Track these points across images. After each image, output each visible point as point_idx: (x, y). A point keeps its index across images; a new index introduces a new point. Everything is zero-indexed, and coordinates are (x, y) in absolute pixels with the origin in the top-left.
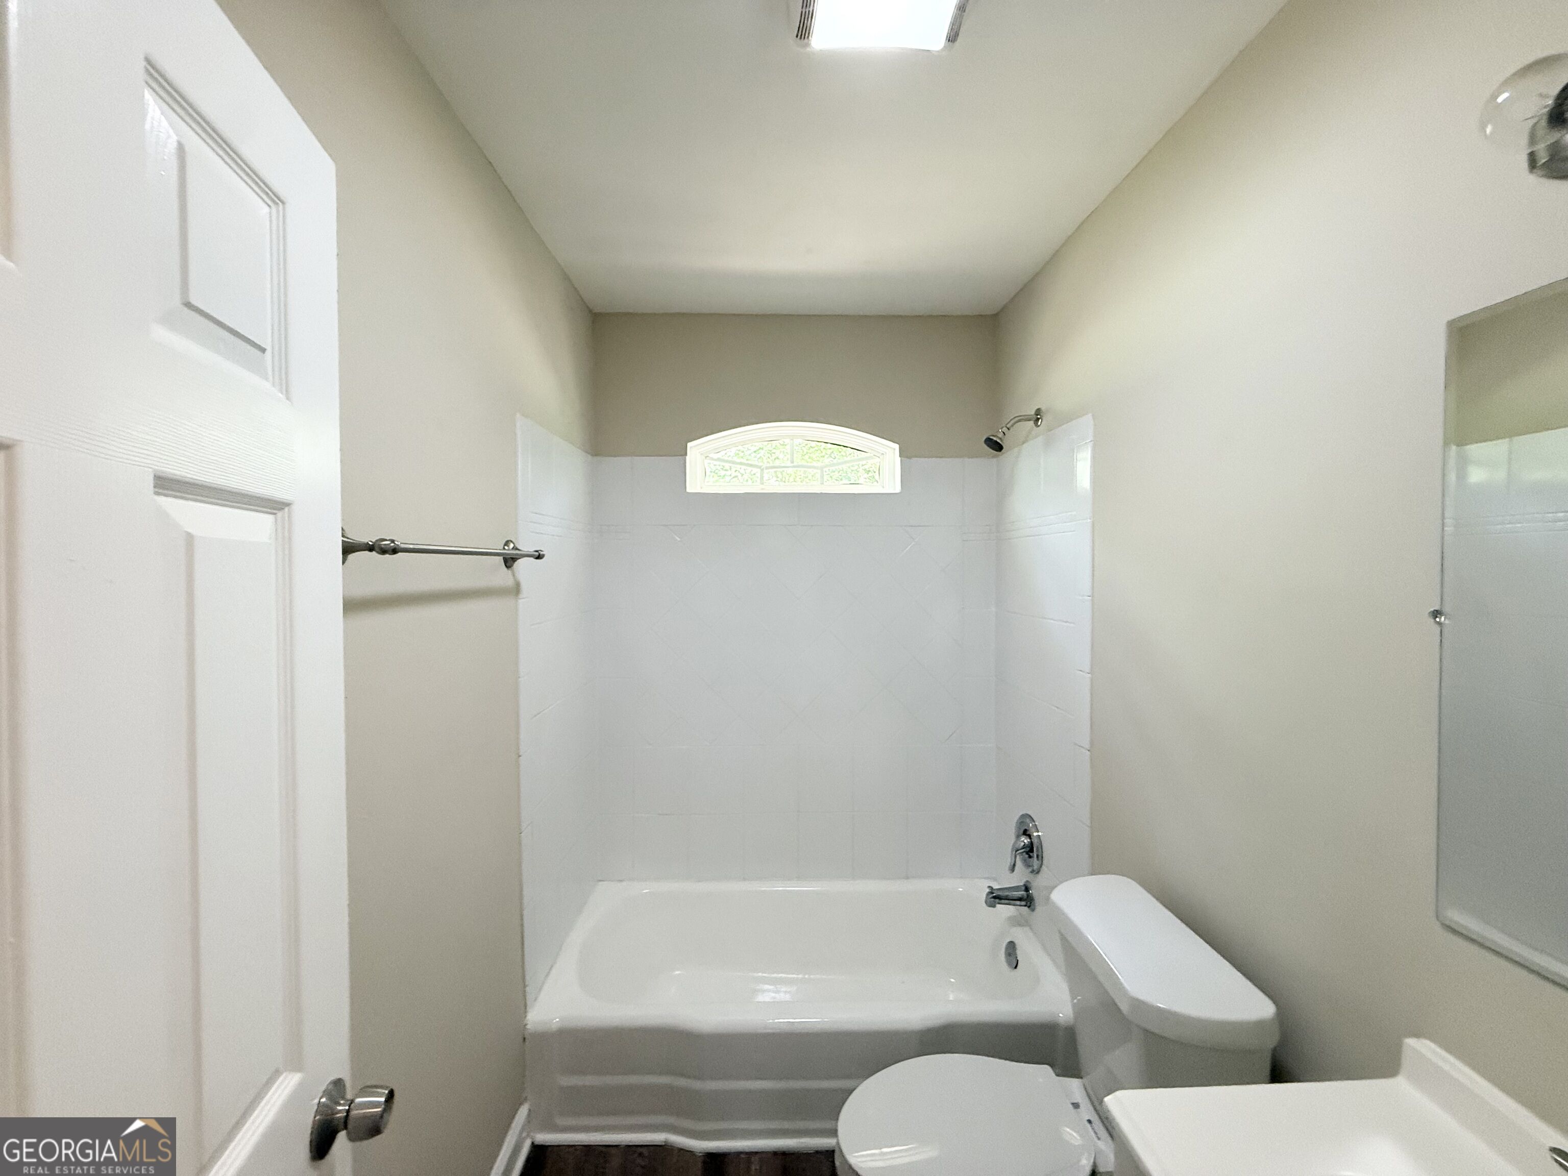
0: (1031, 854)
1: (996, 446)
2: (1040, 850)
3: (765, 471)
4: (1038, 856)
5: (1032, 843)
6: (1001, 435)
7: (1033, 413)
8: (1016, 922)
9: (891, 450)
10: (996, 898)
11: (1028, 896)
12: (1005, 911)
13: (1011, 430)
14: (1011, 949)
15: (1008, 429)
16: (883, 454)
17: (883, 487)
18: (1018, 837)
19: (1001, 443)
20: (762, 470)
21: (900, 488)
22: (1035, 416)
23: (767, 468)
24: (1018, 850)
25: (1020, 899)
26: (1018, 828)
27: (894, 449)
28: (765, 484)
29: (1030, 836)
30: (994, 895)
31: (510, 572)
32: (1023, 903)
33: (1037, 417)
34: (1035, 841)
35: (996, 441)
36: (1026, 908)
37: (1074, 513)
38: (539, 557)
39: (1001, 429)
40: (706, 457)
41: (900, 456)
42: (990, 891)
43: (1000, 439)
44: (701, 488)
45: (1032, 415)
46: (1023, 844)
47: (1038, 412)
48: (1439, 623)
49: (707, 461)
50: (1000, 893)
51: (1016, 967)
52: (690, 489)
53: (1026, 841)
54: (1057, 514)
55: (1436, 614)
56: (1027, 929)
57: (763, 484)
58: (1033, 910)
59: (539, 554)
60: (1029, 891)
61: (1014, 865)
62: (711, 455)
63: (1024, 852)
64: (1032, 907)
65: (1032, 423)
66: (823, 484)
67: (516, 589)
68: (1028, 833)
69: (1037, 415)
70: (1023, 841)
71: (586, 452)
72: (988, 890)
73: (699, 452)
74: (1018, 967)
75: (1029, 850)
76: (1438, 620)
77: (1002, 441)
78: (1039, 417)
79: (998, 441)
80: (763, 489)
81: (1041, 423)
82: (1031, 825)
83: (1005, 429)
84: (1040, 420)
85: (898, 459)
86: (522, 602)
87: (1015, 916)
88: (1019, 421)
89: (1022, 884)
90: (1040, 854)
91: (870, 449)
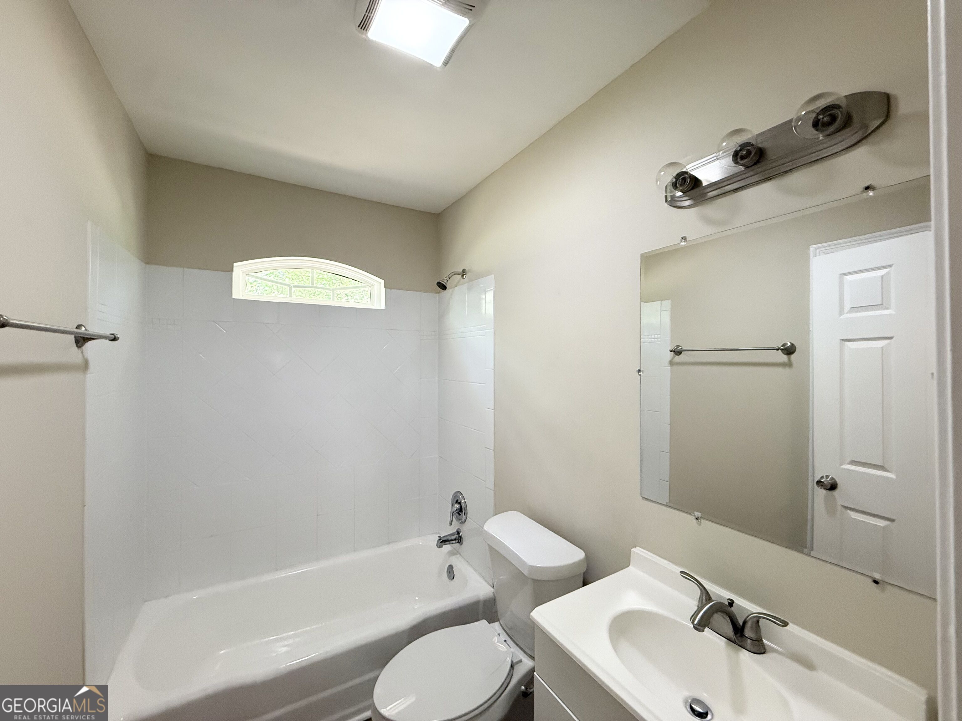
0: (460, 513)
1: (443, 287)
2: (466, 510)
3: (293, 289)
4: (465, 513)
5: (461, 507)
6: (445, 281)
7: (461, 271)
8: (452, 553)
9: (378, 284)
10: (443, 541)
11: (459, 536)
12: (447, 548)
13: (451, 279)
14: (451, 567)
15: (450, 278)
16: (373, 285)
17: (373, 306)
18: (453, 505)
19: (445, 285)
20: (291, 288)
21: (385, 306)
22: (462, 273)
23: (295, 287)
24: (454, 512)
25: (455, 540)
26: (453, 499)
27: (380, 283)
28: (292, 297)
29: (460, 503)
30: (442, 540)
31: (80, 351)
32: (457, 541)
33: (463, 273)
34: (463, 505)
35: (443, 284)
36: (458, 544)
37: (485, 326)
38: (115, 339)
39: (446, 278)
40: (246, 275)
41: (385, 287)
42: (439, 539)
43: (445, 283)
44: (242, 296)
45: (460, 272)
46: (456, 508)
47: (464, 271)
48: (640, 375)
49: (247, 277)
50: (445, 539)
51: (453, 578)
52: (235, 296)
53: (457, 506)
54: (475, 326)
55: (639, 371)
56: (458, 556)
57: (291, 297)
58: (462, 544)
59: (115, 337)
60: (459, 534)
61: (452, 520)
62: (249, 274)
63: (456, 513)
64: (461, 543)
65: (460, 276)
66: (334, 300)
67: (85, 366)
68: (459, 501)
69: (464, 272)
70: (456, 507)
71: (142, 261)
72: (438, 538)
73: (241, 271)
74: (454, 578)
75: (460, 510)
76: (639, 373)
77: (446, 284)
78: (464, 273)
79: (444, 284)
80: (291, 300)
81: (465, 277)
82: (460, 497)
83: (447, 278)
84: (465, 275)
85: (383, 289)
86: (91, 376)
87: (451, 550)
88: (455, 274)
89: (455, 531)
90: (466, 512)
91: (365, 281)
